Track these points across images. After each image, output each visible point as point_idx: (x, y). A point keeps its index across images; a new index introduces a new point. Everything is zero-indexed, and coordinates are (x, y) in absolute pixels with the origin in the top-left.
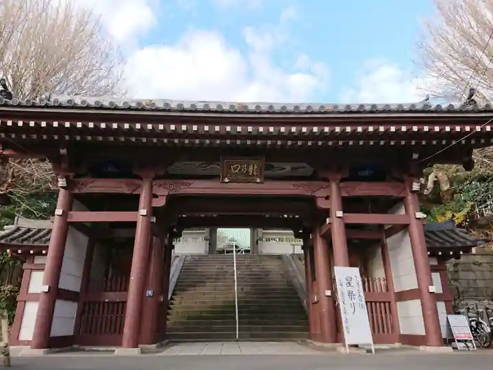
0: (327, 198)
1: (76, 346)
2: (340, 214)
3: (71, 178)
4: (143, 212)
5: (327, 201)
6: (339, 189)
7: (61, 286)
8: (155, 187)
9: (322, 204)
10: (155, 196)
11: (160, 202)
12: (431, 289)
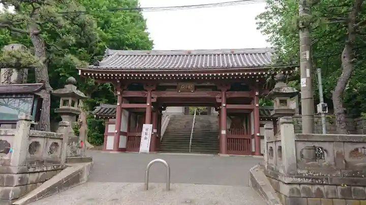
0: (221, 98)
2: (224, 105)
3: (121, 91)
4: (148, 104)
6: (225, 94)
7: (121, 130)
8: (152, 94)
9: (218, 101)
10: (153, 98)
11: (154, 100)
12: (258, 134)
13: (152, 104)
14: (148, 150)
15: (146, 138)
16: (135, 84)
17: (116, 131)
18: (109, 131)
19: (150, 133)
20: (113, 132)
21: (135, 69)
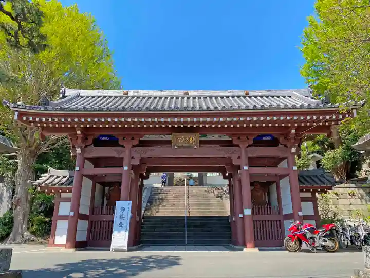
0: (239, 157)
1: (88, 247)
2: (246, 168)
3: (83, 147)
4: (126, 168)
5: (239, 160)
6: (246, 152)
7: (81, 212)
8: (132, 152)
9: (235, 162)
10: (133, 158)
11: (136, 162)
12: (300, 214)
13: (133, 168)
14: (126, 244)
15: (121, 225)
16: (104, 138)
17: (72, 214)
18: (60, 214)
19: (128, 215)
20: (67, 214)
21: (108, 109)
